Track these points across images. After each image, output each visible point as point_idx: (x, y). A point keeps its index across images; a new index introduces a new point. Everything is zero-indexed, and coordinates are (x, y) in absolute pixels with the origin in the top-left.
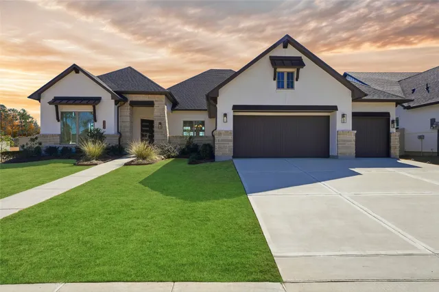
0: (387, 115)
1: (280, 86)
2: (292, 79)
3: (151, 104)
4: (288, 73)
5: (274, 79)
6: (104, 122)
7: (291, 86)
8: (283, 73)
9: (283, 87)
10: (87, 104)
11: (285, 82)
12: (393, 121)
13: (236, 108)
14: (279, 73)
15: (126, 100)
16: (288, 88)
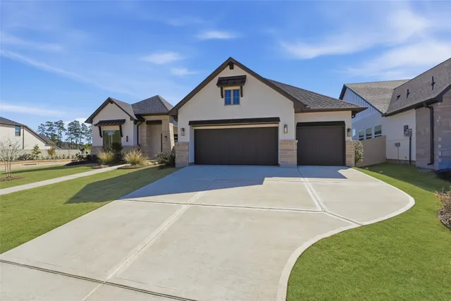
0: (343, 123)
1: (227, 103)
2: (238, 95)
3: (160, 122)
4: (234, 91)
5: (222, 97)
6: (127, 137)
7: (237, 102)
8: (230, 91)
9: (230, 104)
10: (115, 125)
11: (232, 99)
12: (349, 130)
13: (192, 123)
14: (226, 91)
15: (143, 120)
16: (234, 103)
